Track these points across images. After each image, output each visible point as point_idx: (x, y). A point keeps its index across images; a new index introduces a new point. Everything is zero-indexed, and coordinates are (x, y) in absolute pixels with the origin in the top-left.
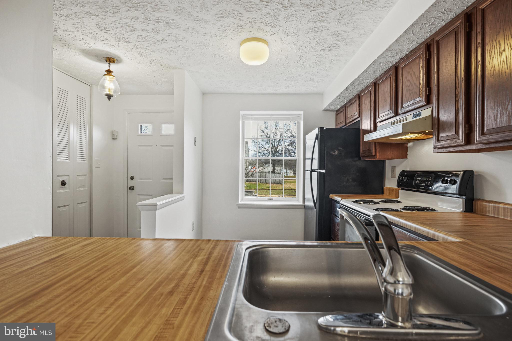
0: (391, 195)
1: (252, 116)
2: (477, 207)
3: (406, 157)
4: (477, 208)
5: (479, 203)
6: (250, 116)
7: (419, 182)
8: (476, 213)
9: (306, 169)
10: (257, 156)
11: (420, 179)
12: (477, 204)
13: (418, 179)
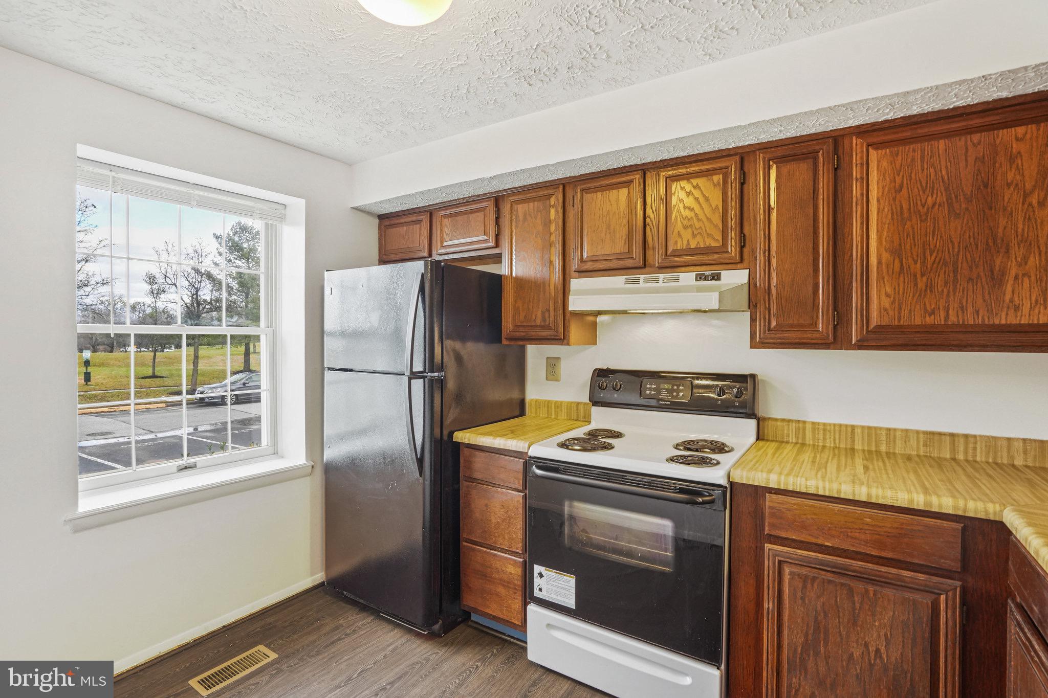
0: (553, 417)
1: (113, 174)
2: (768, 430)
3: (595, 343)
4: (766, 431)
5: (770, 423)
6: (107, 172)
7: (653, 393)
8: (766, 438)
9: (327, 365)
10: (128, 321)
11: (653, 386)
12: (768, 425)
13: (648, 386)
